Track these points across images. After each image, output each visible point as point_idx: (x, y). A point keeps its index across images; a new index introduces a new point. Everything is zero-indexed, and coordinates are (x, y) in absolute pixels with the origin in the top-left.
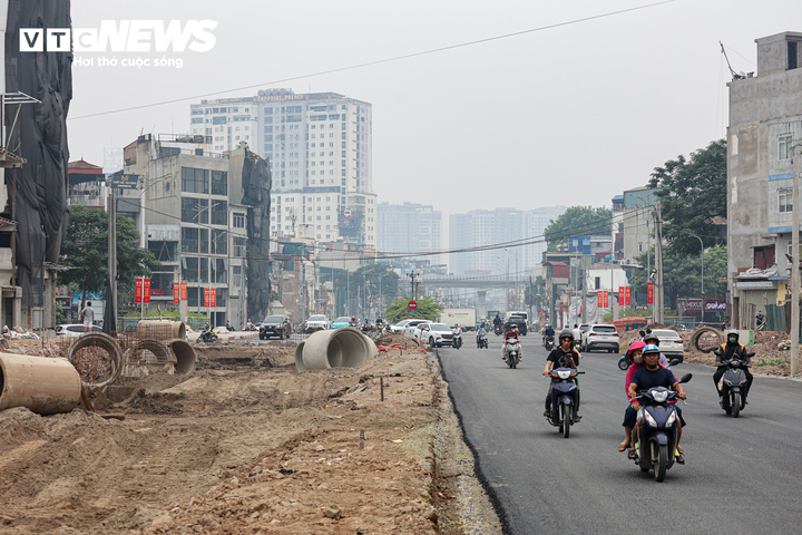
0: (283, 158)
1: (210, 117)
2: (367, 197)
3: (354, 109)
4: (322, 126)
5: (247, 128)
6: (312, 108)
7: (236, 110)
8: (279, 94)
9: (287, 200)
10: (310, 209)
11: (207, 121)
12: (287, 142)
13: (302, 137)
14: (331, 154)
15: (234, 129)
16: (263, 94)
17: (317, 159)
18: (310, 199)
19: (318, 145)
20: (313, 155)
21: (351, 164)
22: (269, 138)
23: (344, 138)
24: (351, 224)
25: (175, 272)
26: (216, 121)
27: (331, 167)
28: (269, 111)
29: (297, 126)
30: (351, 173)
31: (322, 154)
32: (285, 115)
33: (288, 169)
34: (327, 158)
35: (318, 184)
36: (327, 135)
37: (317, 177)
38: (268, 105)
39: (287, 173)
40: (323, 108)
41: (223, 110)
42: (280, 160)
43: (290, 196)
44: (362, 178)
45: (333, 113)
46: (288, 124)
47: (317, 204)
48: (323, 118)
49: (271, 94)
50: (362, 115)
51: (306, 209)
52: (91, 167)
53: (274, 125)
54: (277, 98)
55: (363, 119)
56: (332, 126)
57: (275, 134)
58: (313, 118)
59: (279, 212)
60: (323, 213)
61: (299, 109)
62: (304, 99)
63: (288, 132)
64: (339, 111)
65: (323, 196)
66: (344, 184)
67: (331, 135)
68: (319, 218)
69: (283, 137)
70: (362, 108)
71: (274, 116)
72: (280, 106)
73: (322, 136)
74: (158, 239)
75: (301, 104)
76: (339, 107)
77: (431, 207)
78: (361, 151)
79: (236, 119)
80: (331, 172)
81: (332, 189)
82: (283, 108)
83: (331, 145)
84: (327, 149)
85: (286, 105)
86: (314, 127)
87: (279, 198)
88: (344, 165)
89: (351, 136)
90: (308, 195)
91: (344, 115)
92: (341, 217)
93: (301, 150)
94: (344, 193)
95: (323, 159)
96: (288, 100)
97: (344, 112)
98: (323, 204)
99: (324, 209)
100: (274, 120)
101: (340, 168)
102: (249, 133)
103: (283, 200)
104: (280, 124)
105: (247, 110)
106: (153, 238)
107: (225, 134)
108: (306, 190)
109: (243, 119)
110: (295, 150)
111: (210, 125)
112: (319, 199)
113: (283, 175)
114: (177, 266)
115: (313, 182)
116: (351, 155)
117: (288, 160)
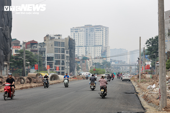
0: (90, 39)
1: (75, 31)
2: (108, 47)
3: (105, 29)
4: (98, 32)
5: (82, 33)
6: (96, 29)
7: (80, 29)
8: (89, 26)
9: (91, 48)
10: (96, 50)
11: (74, 32)
12: (91, 36)
13: (94, 35)
14: (100, 38)
15: (79, 33)
16: (85, 26)
17: (97, 39)
18: (96, 48)
19: (97, 36)
20: (96, 38)
21: (104, 40)
22: (87, 35)
23: (103, 35)
24: (104, 53)
25: (53, 63)
26: (76, 32)
27: (100, 41)
28: (87, 29)
29: (93, 33)
30: (104, 42)
31: (98, 38)
32: (90, 30)
33: (91, 42)
34: (99, 39)
35: (97, 45)
36: (99, 34)
37: (97, 43)
38: (87, 28)
39: (91, 43)
40: (98, 29)
41: (77, 29)
42: (89, 40)
43: (91, 47)
44: (107, 43)
45: (100, 29)
46: (91, 32)
47: (97, 49)
48: (98, 31)
49: (87, 26)
50: (107, 30)
51: (95, 50)
52: (35, 41)
53: (88, 32)
54: (89, 27)
55: (107, 31)
56: (100, 32)
57: (88, 34)
58: (96, 31)
59: (89, 51)
60: (98, 51)
61: (93, 29)
62: (94, 27)
63: (91, 34)
64: (102, 29)
65: (98, 47)
66: (103, 45)
67: (100, 34)
68: (97, 52)
69: (90, 35)
70: (107, 28)
71: (88, 30)
72: (89, 28)
73: (98, 34)
74: (49, 56)
75: (94, 28)
76: (102, 28)
77: (125, 49)
78: (106, 38)
79: (80, 31)
80: (100, 42)
81: (100, 46)
82: (90, 29)
83: (100, 36)
84: (99, 37)
85: (90, 28)
86: (96, 33)
87: (89, 48)
88: (103, 41)
89: (104, 34)
90: (95, 47)
91: (103, 30)
92: (102, 51)
93: (94, 37)
94: (103, 46)
95: (98, 39)
96: (91, 27)
97: (103, 29)
98: (98, 49)
99: (98, 50)
100: (88, 31)
101: (102, 41)
102: (83, 34)
103: (90, 48)
104: (89, 32)
105: (82, 29)
106: (48, 56)
107: (78, 34)
108: (95, 46)
109: (81, 31)
110: (92, 38)
111: (74, 33)
112: (97, 48)
113: (90, 43)
114: (54, 62)
115: (96, 44)
116: (104, 38)
117: (91, 40)
